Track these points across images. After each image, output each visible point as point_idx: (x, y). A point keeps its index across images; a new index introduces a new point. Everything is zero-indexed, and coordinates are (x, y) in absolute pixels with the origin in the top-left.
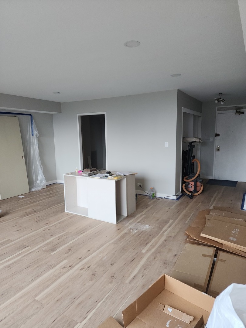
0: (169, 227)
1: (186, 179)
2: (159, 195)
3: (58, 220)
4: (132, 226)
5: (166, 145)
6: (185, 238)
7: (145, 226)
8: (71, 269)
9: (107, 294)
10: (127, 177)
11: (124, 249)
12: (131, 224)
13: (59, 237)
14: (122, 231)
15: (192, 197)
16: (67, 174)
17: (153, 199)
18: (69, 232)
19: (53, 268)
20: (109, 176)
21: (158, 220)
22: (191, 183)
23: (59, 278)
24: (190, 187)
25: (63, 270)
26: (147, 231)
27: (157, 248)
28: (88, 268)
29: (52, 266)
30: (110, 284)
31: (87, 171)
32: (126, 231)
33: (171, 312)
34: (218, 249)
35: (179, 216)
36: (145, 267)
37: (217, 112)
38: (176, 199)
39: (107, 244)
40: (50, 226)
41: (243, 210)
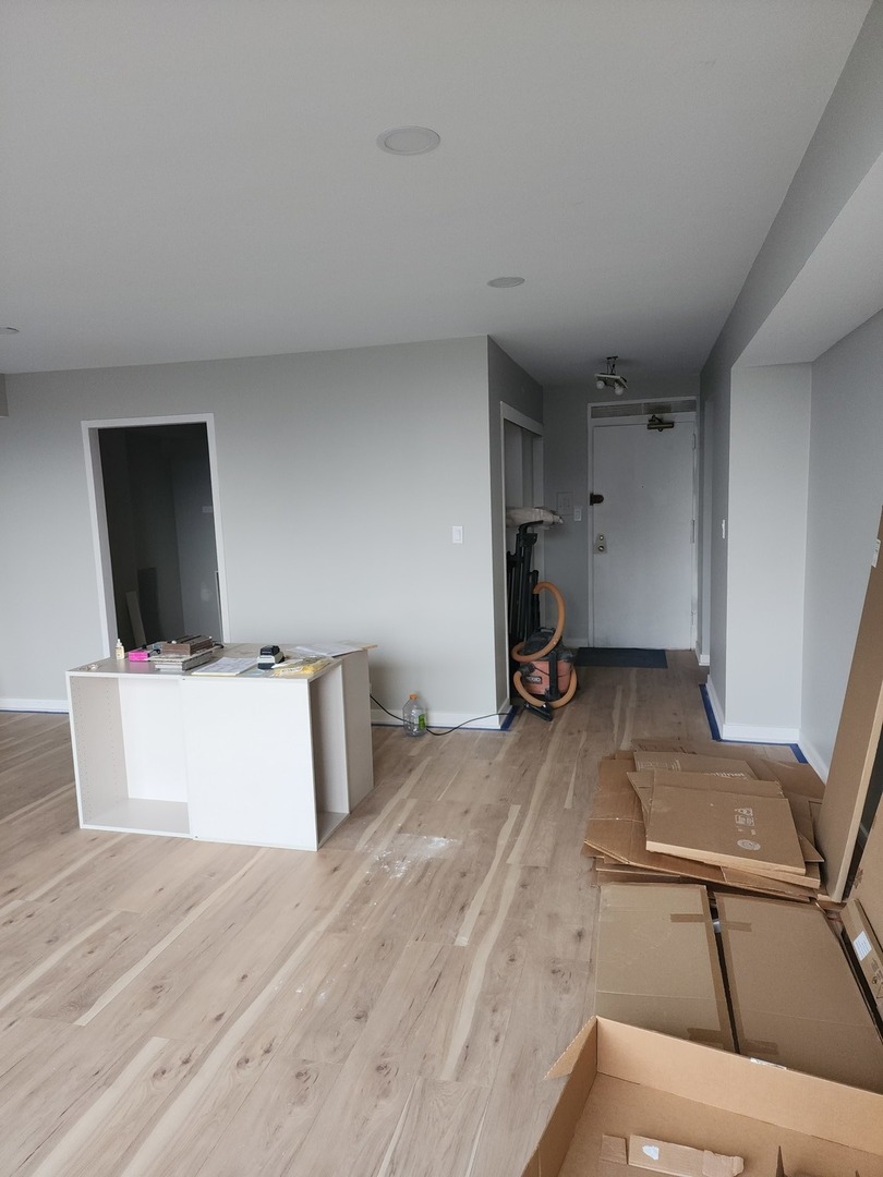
0: (517, 831)
1: (518, 653)
2: (438, 719)
3: (60, 870)
4: (381, 851)
5: (457, 538)
6: (586, 864)
7: (431, 842)
8: (192, 1073)
9: (387, 1145)
10: (343, 663)
11: (384, 945)
12: (374, 841)
13: (88, 941)
14: (351, 877)
15: (547, 714)
16: (82, 669)
17: (420, 735)
18: (126, 912)
19: (108, 1083)
20: (277, 666)
21: (466, 812)
22: (538, 665)
23: (153, 1121)
24: (536, 679)
25: (157, 1083)
26: (444, 860)
27: (506, 921)
28: (267, 1051)
29: (103, 1078)
30: (382, 1102)
31: (177, 653)
32: (364, 871)
33: (656, 1157)
34: (716, 888)
35: (532, 786)
36: (492, 1000)
37: (591, 422)
38: (499, 728)
39: (311, 937)
40: (31, 898)
41: (721, 740)
